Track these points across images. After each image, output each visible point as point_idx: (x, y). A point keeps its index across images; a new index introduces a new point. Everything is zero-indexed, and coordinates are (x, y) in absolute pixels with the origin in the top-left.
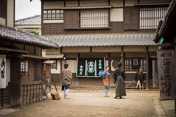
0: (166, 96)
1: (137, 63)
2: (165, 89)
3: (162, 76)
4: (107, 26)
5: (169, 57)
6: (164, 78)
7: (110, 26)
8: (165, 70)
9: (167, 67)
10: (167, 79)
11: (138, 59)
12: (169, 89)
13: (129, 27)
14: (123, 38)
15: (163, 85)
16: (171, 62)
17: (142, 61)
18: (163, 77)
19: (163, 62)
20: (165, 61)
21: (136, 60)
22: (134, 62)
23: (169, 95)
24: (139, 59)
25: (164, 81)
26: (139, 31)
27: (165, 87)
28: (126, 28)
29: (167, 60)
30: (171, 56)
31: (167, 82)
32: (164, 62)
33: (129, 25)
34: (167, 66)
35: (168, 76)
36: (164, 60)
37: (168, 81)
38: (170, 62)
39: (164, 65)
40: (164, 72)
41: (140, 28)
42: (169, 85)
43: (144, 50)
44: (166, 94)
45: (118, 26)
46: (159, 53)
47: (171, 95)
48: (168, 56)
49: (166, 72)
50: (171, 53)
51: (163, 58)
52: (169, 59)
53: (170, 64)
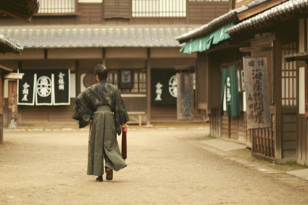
0: (256, 122)
1: (129, 78)
2: (254, 114)
3: (250, 95)
4: (74, 11)
5: (261, 67)
6: (253, 97)
7: (78, 12)
8: (255, 85)
9: (257, 81)
10: (257, 99)
11: (129, 72)
12: (260, 114)
13: (114, 13)
14: (104, 33)
15: (252, 108)
16: (263, 74)
17: (136, 75)
18: (252, 96)
19: (251, 75)
20: (255, 73)
21: (126, 73)
22: (123, 78)
23: (260, 122)
24: (132, 72)
25: (254, 102)
26: (131, 21)
27: (255, 110)
28: (108, 14)
29: (257, 70)
30: (263, 65)
31: (257, 103)
32: (253, 74)
33: (114, 10)
34: (258, 79)
35: (259, 94)
36: (254, 71)
37: (258, 102)
38: (261, 75)
39: (253, 78)
40: (252, 89)
41: (134, 15)
42: (260, 108)
43: (144, 55)
44: (256, 120)
45: (93, 11)
46: (245, 61)
47: (263, 122)
48: (259, 65)
49: (256, 88)
50: (262, 61)
51: (252, 68)
52: (260, 70)
53: (261, 77)
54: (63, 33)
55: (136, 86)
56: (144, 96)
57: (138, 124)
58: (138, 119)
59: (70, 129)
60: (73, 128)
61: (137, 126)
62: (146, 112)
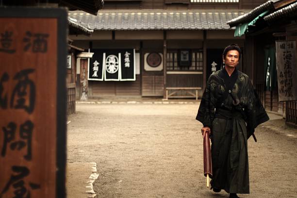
1: (187, 57)
2: (285, 89)
3: (281, 73)
5: (290, 50)
6: (284, 75)
8: (285, 64)
9: (287, 61)
10: (287, 76)
11: (188, 52)
12: (290, 89)
14: (165, 17)
15: (283, 83)
16: (292, 55)
17: (194, 55)
18: (283, 73)
20: (286, 54)
21: (185, 52)
23: (289, 96)
24: (190, 52)
25: (284, 78)
26: (190, 6)
27: (285, 86)
29: (287, 52)
30: (292, 47)
31: (287, 80)
32: (284, 55)
34: (288, 60)
35: (289, 72)
36: (284, 52)
37: (288, 78)
38: (291, 56)
39: (284, 59)
40: (283, 67)
42: (289, 83)
43: (200, 37)
44: (286, 94)
46: (278, 44)
47: (292, 96)
48: (289, 48)
49: (287, 67)
50: (292, 44)
51: (283, 50)
52: (290, 52)
53: (291, 58)
54: (129, 16)
55: (194, 64)
56: (201, 73)
57: (195, 99)
58: (195, 94)
59: (134, 102)
60: (137, 101)
61: (194, 100)
62: (202, 88)
